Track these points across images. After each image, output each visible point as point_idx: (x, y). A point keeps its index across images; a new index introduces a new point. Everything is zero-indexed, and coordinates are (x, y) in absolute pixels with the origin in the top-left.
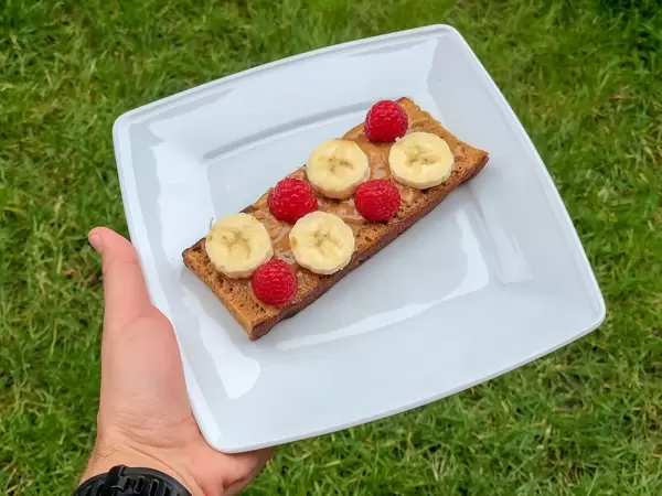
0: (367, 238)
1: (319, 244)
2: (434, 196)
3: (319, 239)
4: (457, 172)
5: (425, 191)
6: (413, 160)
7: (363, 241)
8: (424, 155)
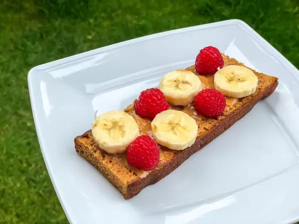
0: (205, 129)
1: (173, 129)
2: (248, 103)
3: (173, 126)
4: (259, 89)
5: (240, 100)
6: (231, 80)
7: (203, 130)
8: (237, 77)
